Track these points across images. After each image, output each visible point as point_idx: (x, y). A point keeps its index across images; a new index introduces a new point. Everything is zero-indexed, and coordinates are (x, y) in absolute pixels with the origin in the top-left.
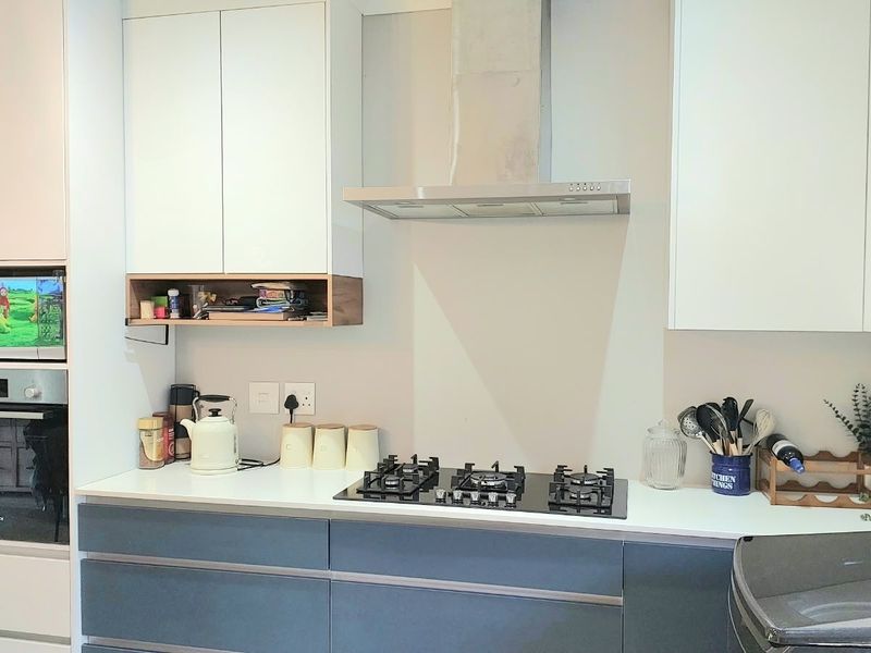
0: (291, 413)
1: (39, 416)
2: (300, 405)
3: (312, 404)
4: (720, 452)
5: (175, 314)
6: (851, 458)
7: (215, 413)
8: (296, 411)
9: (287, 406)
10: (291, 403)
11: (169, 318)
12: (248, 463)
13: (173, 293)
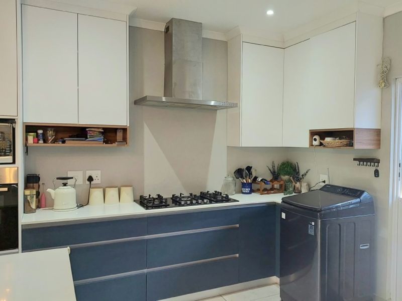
0: (90, 183)
1: (6, 189)
2: (94, 179)
3: (100, 179)
4: (245, 182)
5: (41, 142)
6: (271, 181)
7: (65, 185)
8: (92, 182)
9: (88, 180)
10: (90, 179)
11: (38, 143)
12: (80, 206)
13: (40, 132)
